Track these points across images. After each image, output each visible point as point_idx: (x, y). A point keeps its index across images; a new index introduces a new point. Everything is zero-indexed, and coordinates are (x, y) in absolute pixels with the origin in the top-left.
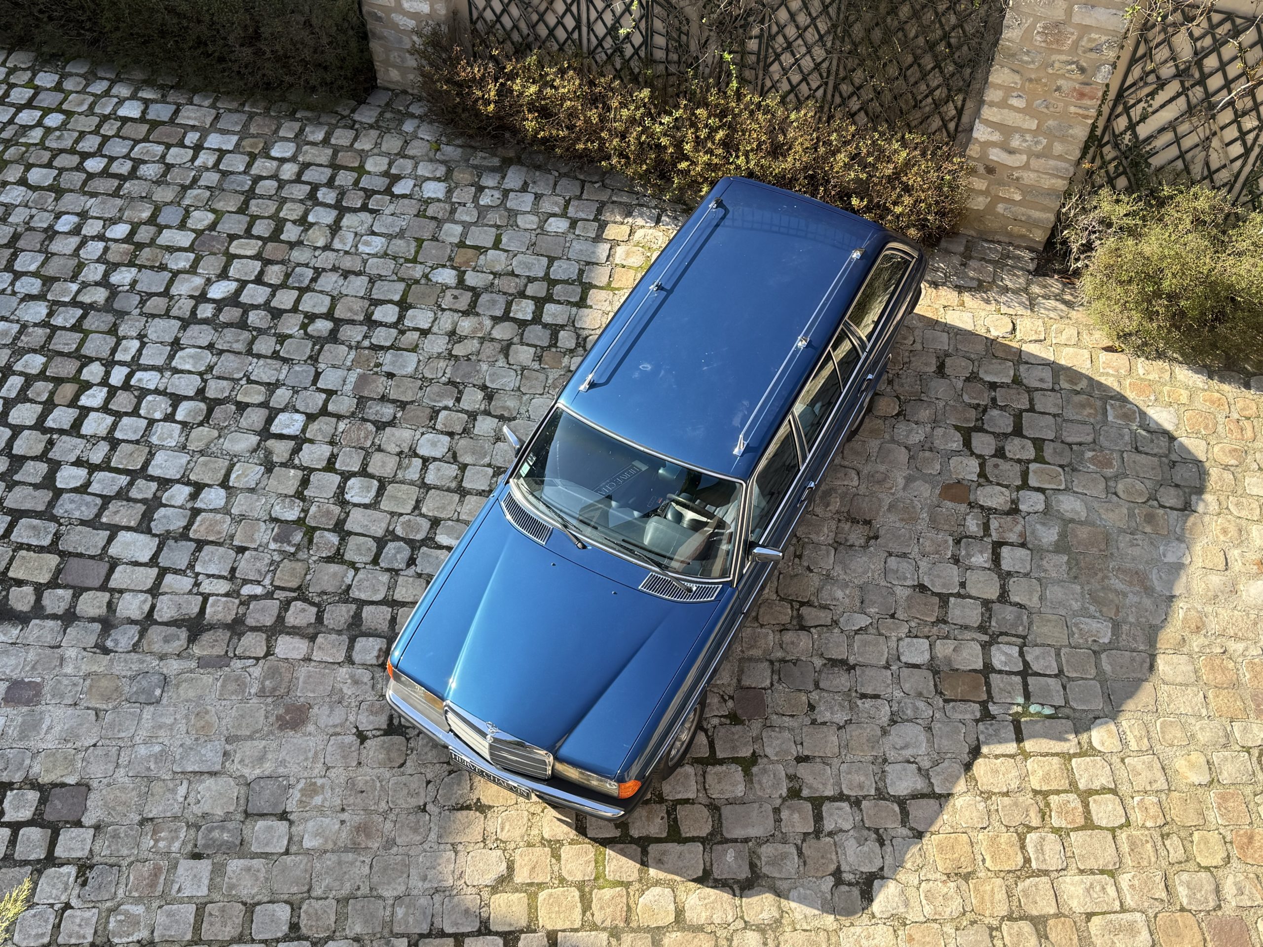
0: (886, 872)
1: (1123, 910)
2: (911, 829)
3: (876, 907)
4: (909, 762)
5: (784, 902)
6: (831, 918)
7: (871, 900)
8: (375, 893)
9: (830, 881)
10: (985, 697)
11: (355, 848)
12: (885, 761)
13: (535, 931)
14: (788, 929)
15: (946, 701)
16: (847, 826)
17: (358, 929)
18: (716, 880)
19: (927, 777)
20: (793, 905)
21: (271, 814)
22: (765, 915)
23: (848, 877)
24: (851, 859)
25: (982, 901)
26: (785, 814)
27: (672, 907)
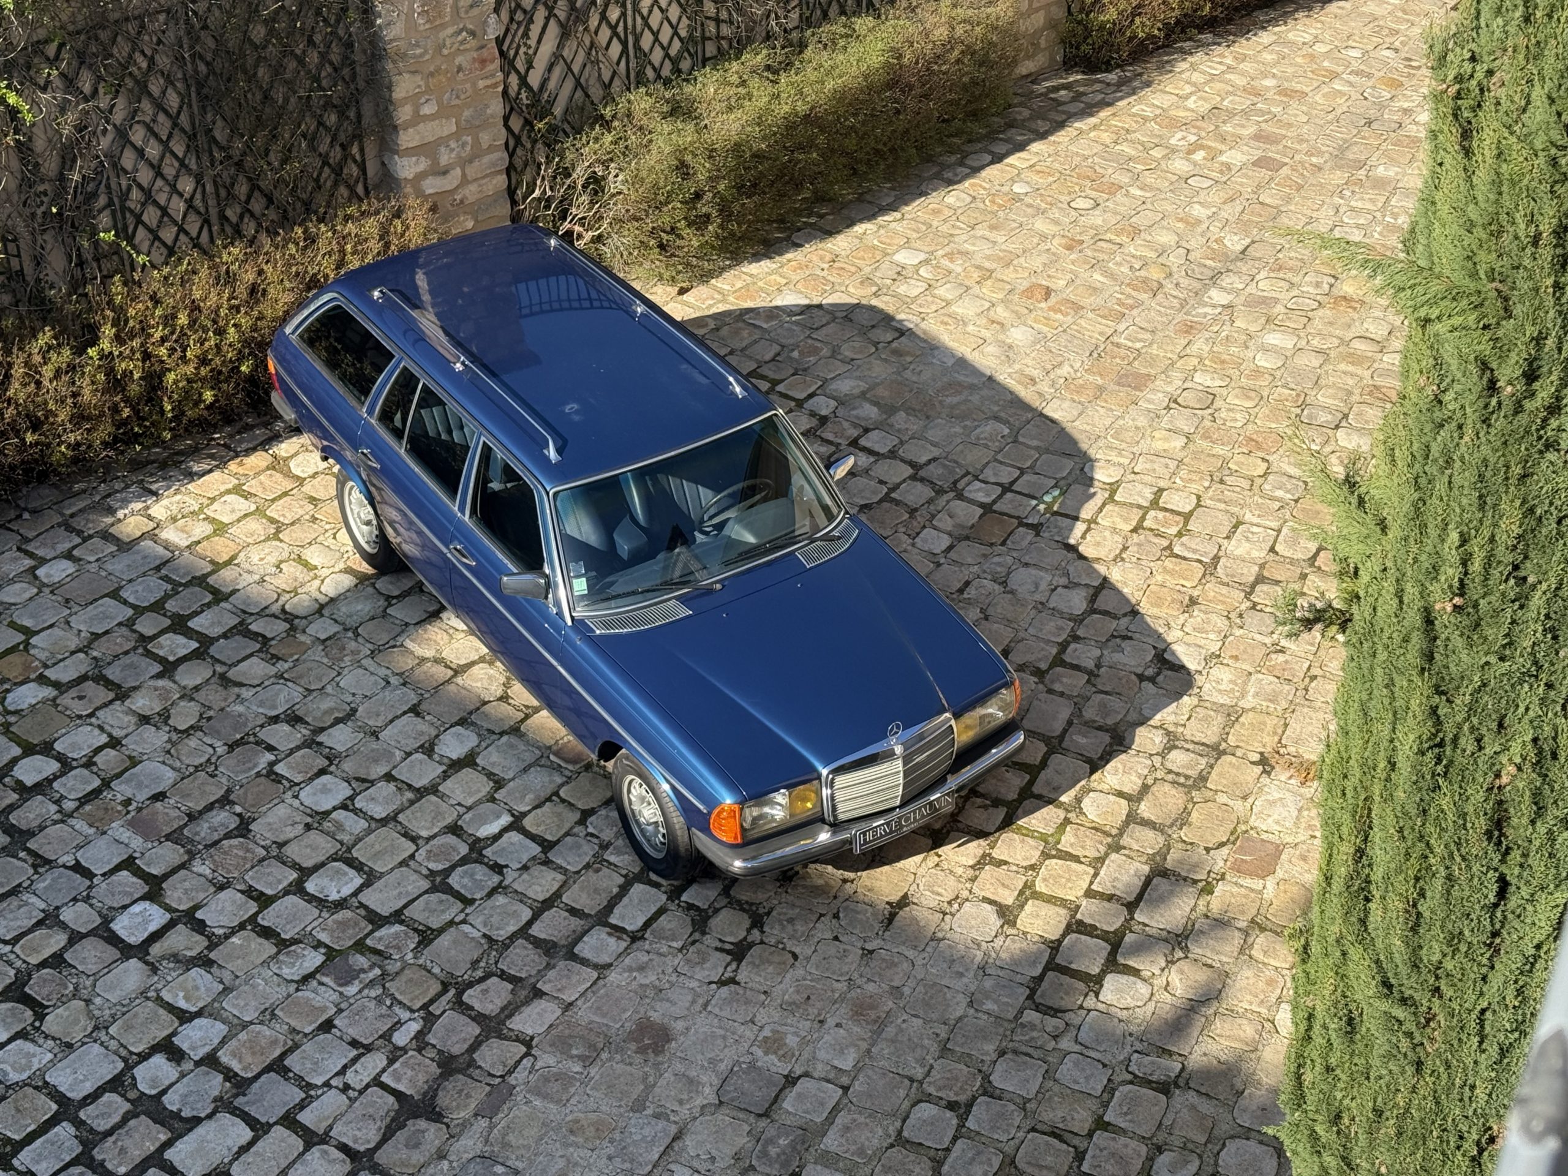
0: (1161, 646)
1: (1279, 531)
2: (1125, 615)
3: (1192, 665)
4: (1053, 590)
5: (1152, 722)
6: (1185, 698)
7: (1183, 667)
8: (952, 1022)
9: (1147, 686)
10: (1016, 522)
11: (880, 1025)
12: (1042, 603)
13: (1078, 907)
14: (1180, 729)
15: (1003, 544)
16: (1098, 652)
17: (990, 1047)
18: (1101, 758)
19: (1077, 585)
20: (1158, 717)
21: (781, 1091)
22: (1158, 740)
23: (1150, 672)
24: (1133, 663)
25: (1224, 603)
26: (1057, 687)
27: (1111, 797)
